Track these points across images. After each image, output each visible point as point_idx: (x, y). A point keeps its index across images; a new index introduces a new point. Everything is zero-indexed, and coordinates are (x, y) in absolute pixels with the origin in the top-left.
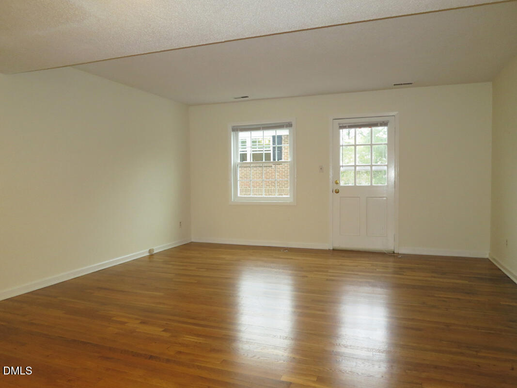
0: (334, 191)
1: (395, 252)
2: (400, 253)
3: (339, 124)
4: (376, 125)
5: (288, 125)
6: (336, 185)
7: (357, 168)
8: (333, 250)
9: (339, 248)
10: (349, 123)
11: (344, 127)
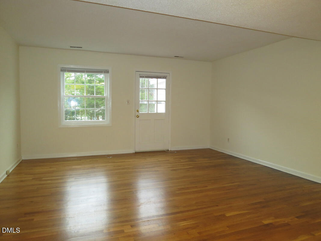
0: (136, 116)
1: (169, 150)
2: (172, 150)
3: (140, 75)
4: (160, 78)
5: (106, 72)
6: (137, 112)
7: (149, 102)
8: (135, 153)
9: (139, 151)
10: (146, 75)
11: (143, 77)
